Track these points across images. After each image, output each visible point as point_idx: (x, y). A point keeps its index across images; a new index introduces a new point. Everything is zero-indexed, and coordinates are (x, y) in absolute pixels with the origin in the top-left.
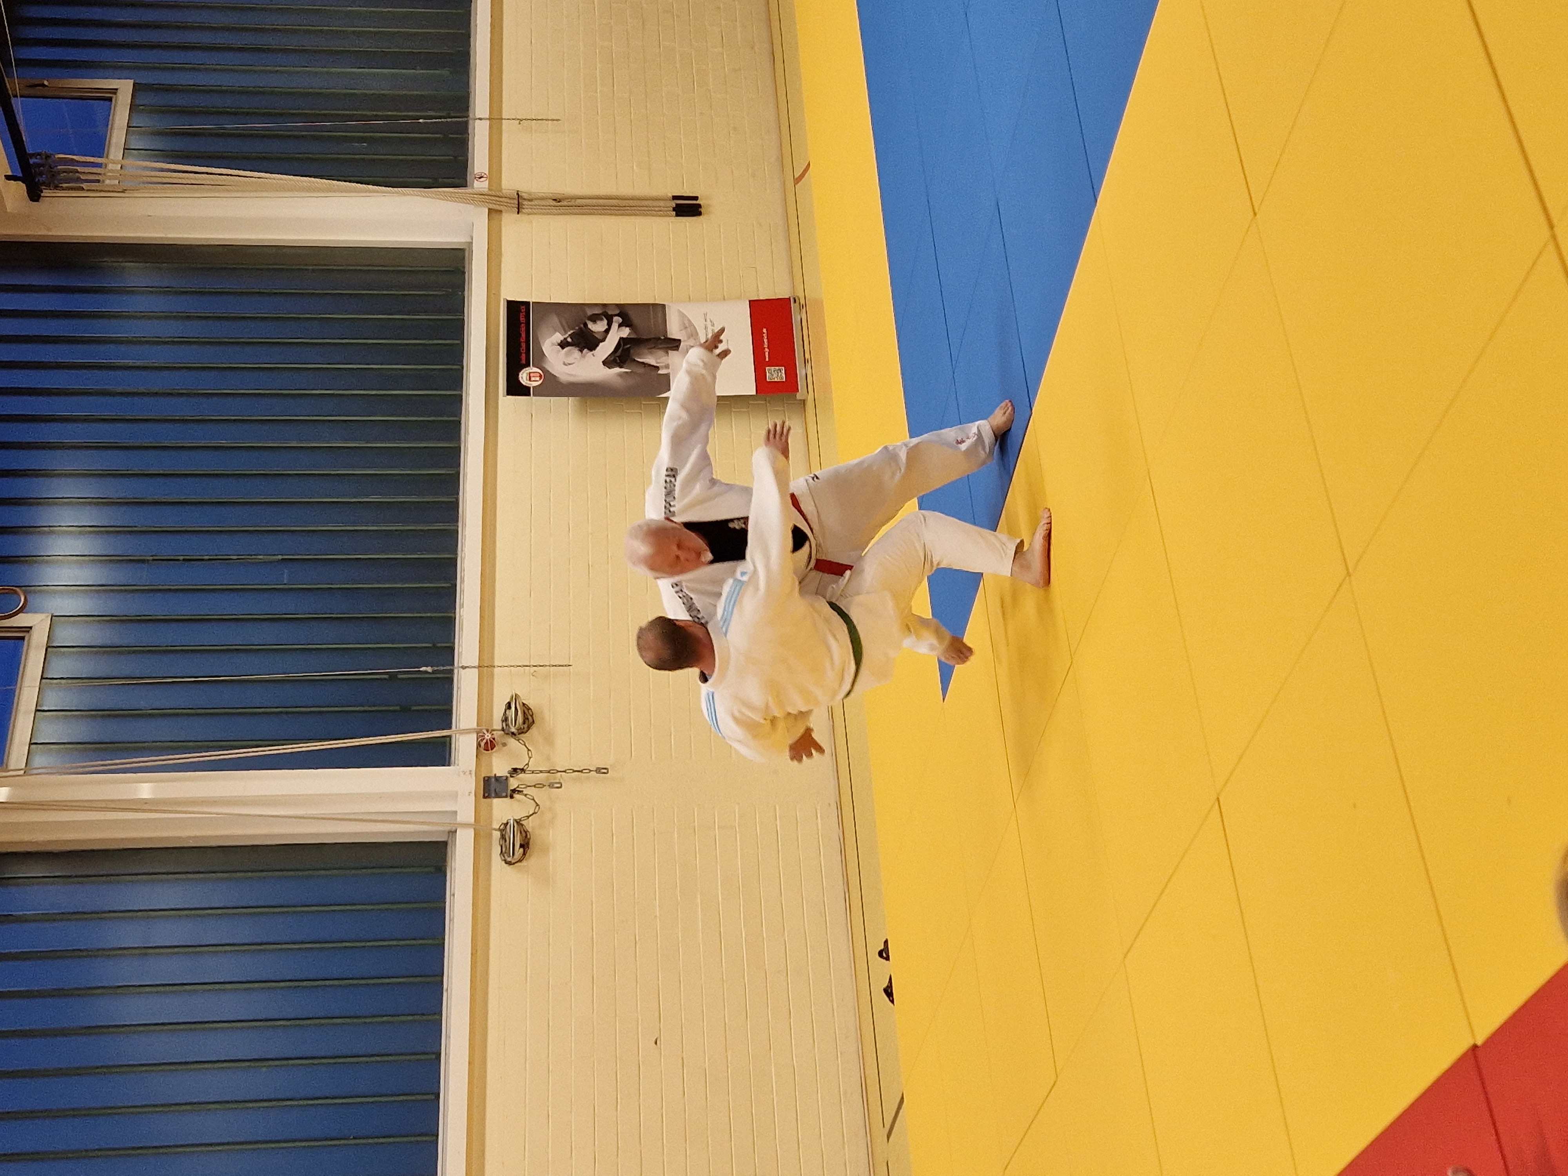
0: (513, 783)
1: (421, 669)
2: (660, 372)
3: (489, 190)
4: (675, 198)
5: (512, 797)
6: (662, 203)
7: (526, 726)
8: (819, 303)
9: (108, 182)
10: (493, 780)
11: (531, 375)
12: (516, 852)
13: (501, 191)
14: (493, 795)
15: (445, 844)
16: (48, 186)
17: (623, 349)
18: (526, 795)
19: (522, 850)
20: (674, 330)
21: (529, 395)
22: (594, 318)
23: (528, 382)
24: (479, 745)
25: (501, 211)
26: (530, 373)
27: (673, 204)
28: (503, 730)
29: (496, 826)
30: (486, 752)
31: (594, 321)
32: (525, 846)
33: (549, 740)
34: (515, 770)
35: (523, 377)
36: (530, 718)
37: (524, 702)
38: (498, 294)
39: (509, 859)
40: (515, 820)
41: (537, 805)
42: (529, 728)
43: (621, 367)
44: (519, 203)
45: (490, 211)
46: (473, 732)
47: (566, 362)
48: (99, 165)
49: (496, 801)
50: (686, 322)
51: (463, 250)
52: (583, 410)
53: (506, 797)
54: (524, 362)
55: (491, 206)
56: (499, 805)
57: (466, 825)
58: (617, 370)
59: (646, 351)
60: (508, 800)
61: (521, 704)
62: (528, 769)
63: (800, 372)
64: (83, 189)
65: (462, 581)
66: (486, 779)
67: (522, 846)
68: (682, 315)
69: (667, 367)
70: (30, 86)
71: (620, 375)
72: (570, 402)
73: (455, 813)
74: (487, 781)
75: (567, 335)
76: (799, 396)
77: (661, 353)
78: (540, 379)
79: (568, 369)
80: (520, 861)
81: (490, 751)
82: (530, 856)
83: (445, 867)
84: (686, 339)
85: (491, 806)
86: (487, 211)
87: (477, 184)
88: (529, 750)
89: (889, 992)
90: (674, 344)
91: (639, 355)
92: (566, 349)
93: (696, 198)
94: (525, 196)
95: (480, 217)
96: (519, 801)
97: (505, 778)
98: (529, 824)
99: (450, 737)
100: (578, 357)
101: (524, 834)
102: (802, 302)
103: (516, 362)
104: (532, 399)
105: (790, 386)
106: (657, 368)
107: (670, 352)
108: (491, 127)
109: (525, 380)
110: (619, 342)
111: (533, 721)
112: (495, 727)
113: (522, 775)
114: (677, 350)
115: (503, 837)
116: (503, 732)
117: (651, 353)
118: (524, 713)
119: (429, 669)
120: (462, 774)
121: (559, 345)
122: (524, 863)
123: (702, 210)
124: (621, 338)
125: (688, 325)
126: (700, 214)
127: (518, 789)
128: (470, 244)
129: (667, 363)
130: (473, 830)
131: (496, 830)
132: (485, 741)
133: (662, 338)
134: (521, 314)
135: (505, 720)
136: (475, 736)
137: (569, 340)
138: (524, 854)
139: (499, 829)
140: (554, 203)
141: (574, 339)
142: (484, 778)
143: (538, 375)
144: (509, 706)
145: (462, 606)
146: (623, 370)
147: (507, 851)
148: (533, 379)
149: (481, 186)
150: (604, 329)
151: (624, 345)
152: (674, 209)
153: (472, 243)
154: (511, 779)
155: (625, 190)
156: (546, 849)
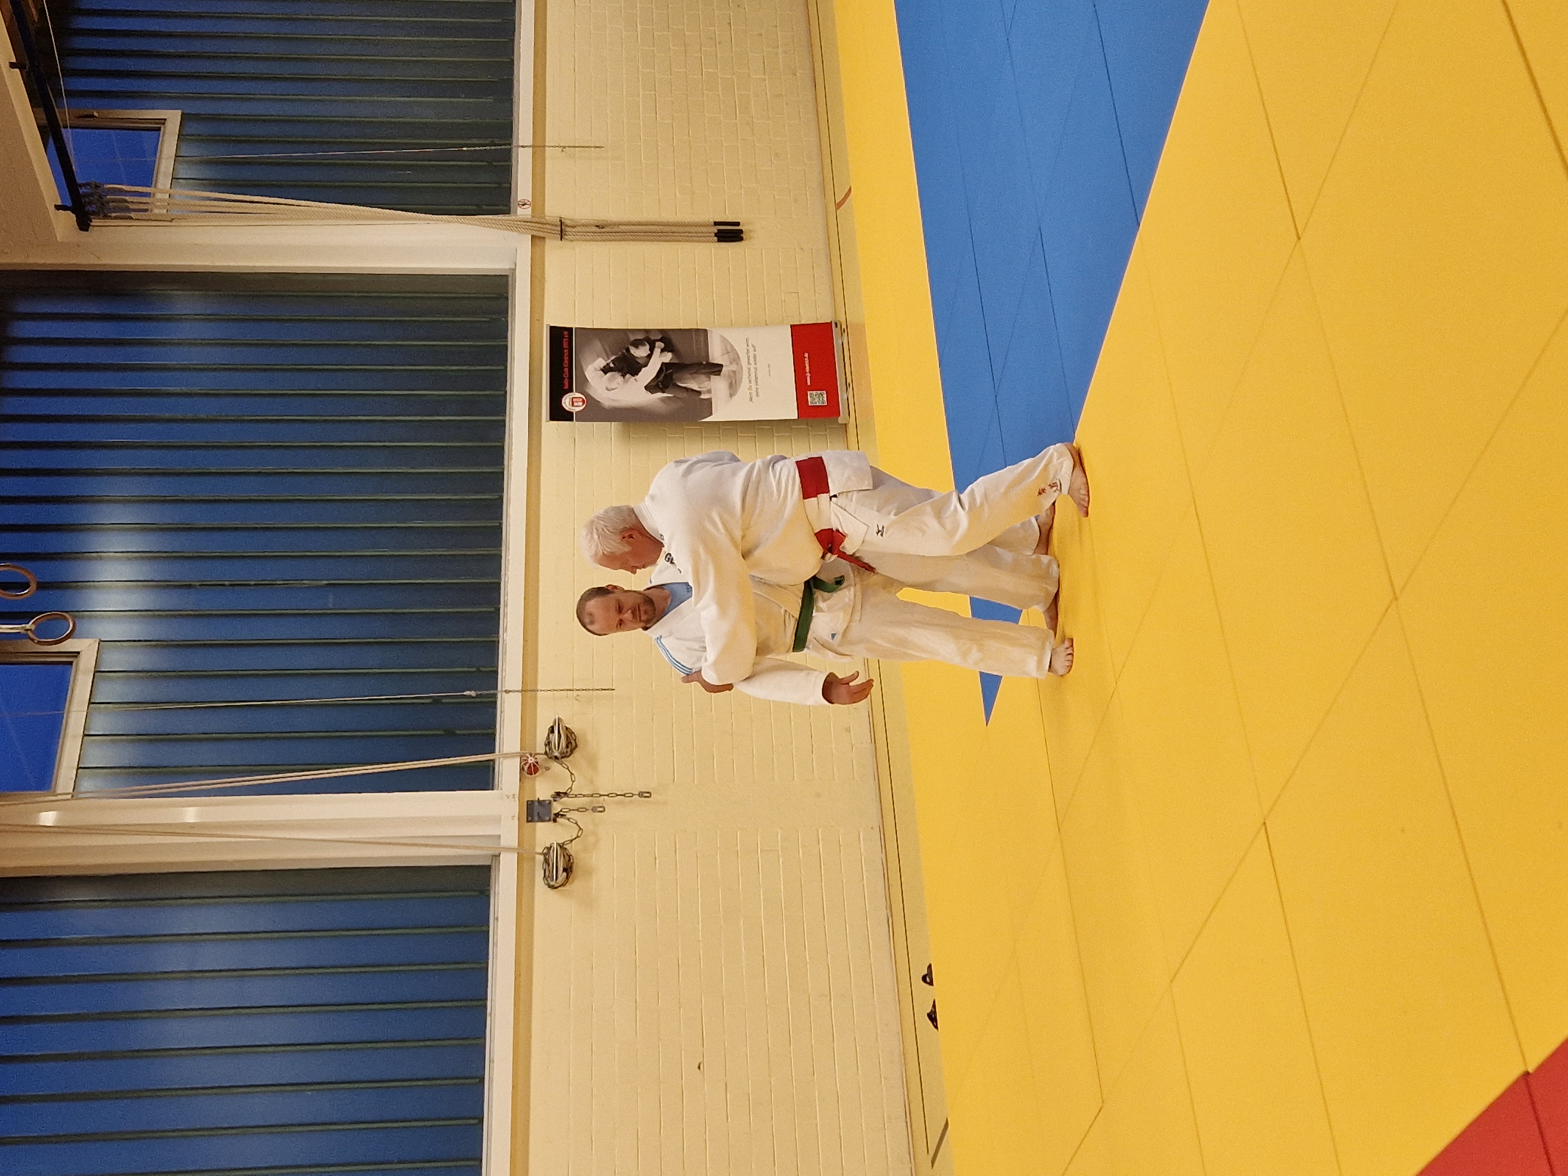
0: (557, 807)
1: (465, 693)
2: (703, 397)
3: (532, 216)
4: (716, 224)
5: (555, 821)
6: (704, 229)
7: (569, 750)
8: (861, 328)
9: (156, 211)
10: (536, 804)
11: (574, 400)
12: (559, 875)
13: (544, 218)
14: (536, 818)
15: (488, 868)
16: (96, 214)
17: (665, 375)
18: (568, 819)
19: (565, 874)
20: (716, 355)
21: (571, 419)
22: (637, 344)
23: (571, 407)
24: (522, 769)
25: (544, 238)
26: (573, 398)
27: (715, 229)
28: (546, 753)
29: (539, 850)
30: (529, 776)
31: (637, 347)
32: (568, 870)
33: (592, 762)
34: (558, 794)
35: (566, 402)
36: (573, 742)
37: (568, 726)
38: (541, 320)
39: (552, 883)
40: (558, 844)
41: (580, 829)
42: (572, 752)
43: (663, 392)
44: (562, 229)
45: (533, 236)
46: (517, 756)
47: (609, 387)
48: (148, 195)
49: (539, 825)
50: (729, 348)
51: (507, 276)
52: (626, 436)
53: (549, 820)
54: (566, 387)
55: (535, 233)
56: (541, 827)
57: (509, 849)
58: (660, 395)
59: (689, 376)
60: (551, 823)
61: (564, 728)
62: (571, 793)
63: (842, 396)
64: (131, 218)
65: (506, 606)
66: (529, 803)
67: (565, 870)
68: (724, 339)
69: (709, 391)
70: (80, 117)
71: (663, 400)
72: (613, 427)
73: (499, 836)
74: (530, 805)
75: (610, 361)
76: (841, 420)
77: (703, 377)
78: (584, 403)
79: (610, 394)
80: (562, 885)
81: (534, 775)
82: (573, 881)
83: (489, 891)
84: (728, 364)
85: (535, 829)
86: (530, 237)
87: (520, 211)
88: (572, 774)
89: (932, 1017)
90: (716, 369)
91: (681, 380)
92: (609, 374)
93: (738, 224)
94: (568, 222)
95: (523, 244)
96: (562, 825)
97: (548, 802)
98: (572, 849)
99: (493, 761)
100: (621, 383)
101: (567, 858)
102: (844, 326)
103: (559, 387)
104: (575, 424)
105: (832, 410)
106: (699, 393)
107: (712, 377)
108: (534, 153)
109: (567, 404)
110: (661, 368)
111: (576, 746)
112: (538, 751)
113: (565, 799)
114: (719, 375)
115: (546, 861)
116: (545, 756)
117: (694, 378)
118: (567, 737)
119: (473, 693)
120: (504, 797)
121: (602, 370)
122: (567, 887)
123: (744, 235)
124: (663, 363)
125: (730, 351)
126: (741, 239)
127: (561, 813)
128: (514, 270)
129: (709, 388)
130: (516, 855)
131: (539, 854)
132: (528, 765)
133: (704, 363)
134: (564, 340)
135: (548, 743)
136: (519, 759)
137: (612, 365)
138: (567, 878)
139: (542, 854)
140: (598, 230)
141: (617, 364)
142: (528, 802)
143: (581, 400)
144: (552, 730)
145: (505, 630)
146: (665, 395)
147: (550, 875)
148: (575, 404)
149: (524, 213)
150: (646, 355)
151: (667, 370)
152: (716, 235)
153: (515, 270)
154: (555, 803)
155: (668, 215)
156: (589, 873)
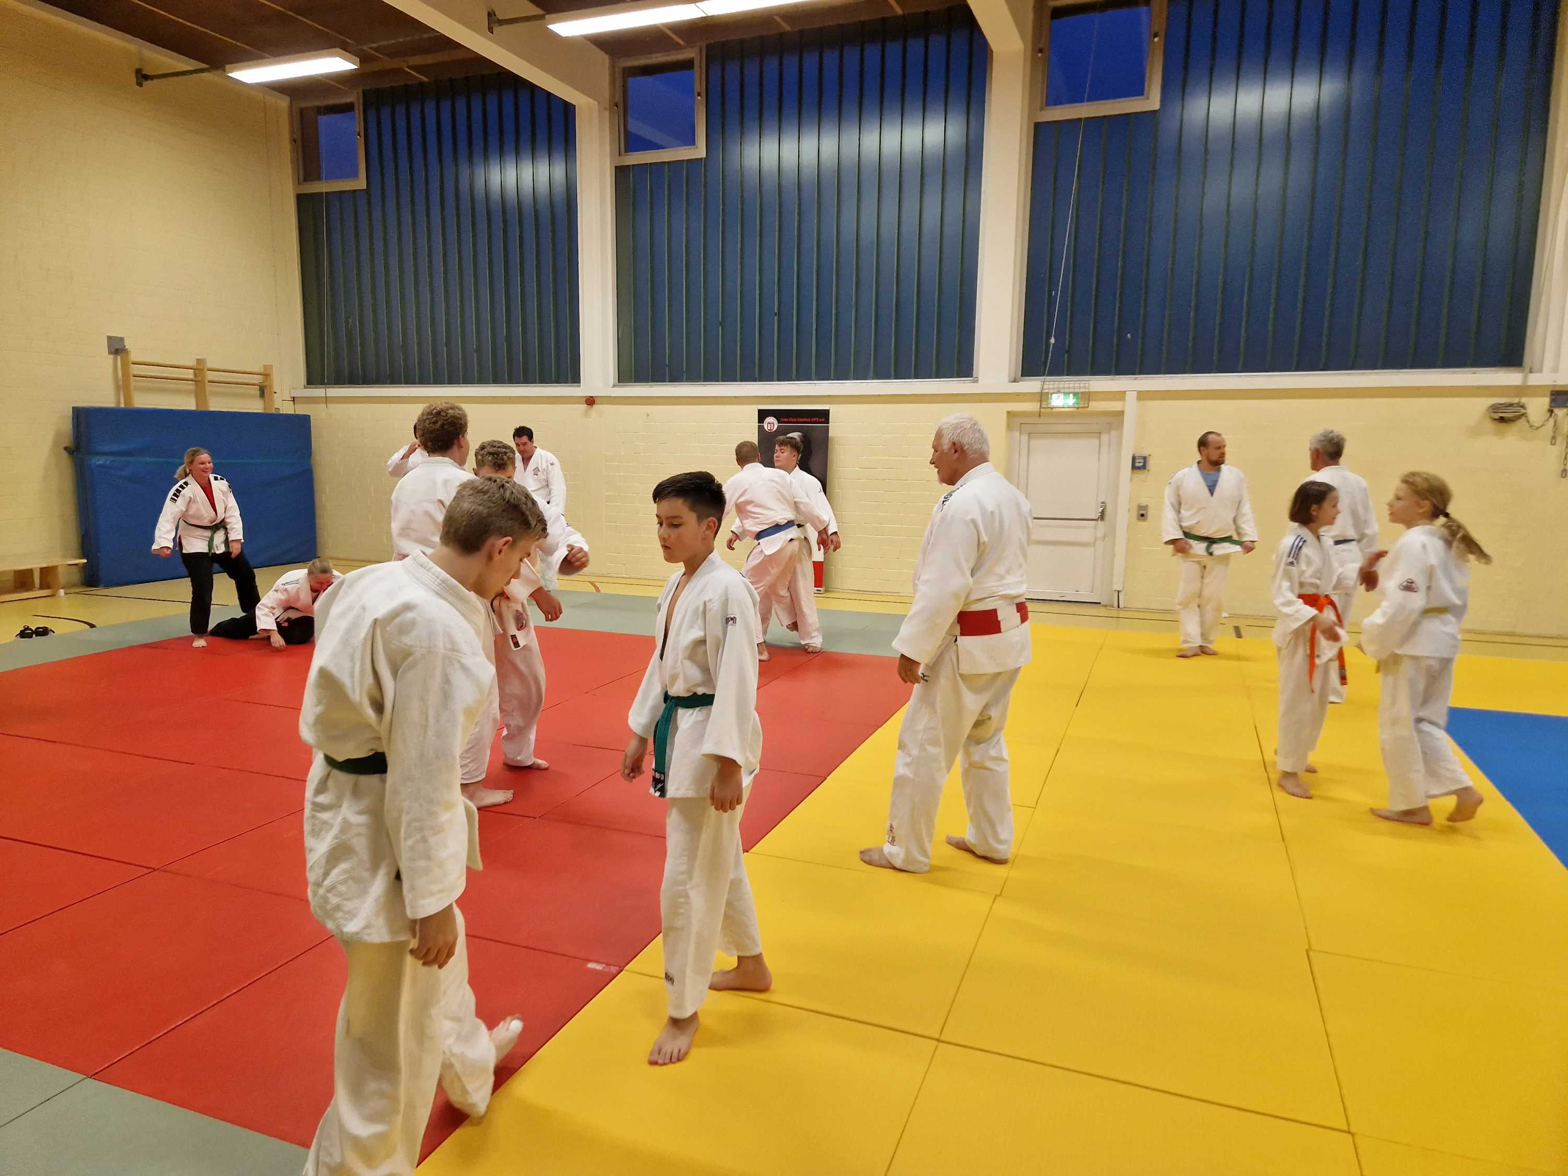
5: (1548, 410)
12: (1499, 414)
14: (1552, 398)
15: (1520, 365)
18: (1548, 420)
19: (1499, 418)
29: (1524, 400)
32: (1502, 420)
39: (1492, 409)
40: (1526, 413)
41: (1538, 428)
49: (1548, 399)
53: (1551, 407)
56: (1545, 401)
60: (1547, 407)
67: (1503, 418)
73: (1540, 372)
80: (1491, 417)
82: (1493, 423)
83: (1501, 366)
85: (1543, 396)
96: (1543, 416)
98: (1520, 422)
101: (1512, 419)
115: (1511, 405)
122: (1488, 419)
130: (1519, 384)
131: (1518, 400)
139: (1519, 402)
147: (1500, 408)
156: (1498, 433)
